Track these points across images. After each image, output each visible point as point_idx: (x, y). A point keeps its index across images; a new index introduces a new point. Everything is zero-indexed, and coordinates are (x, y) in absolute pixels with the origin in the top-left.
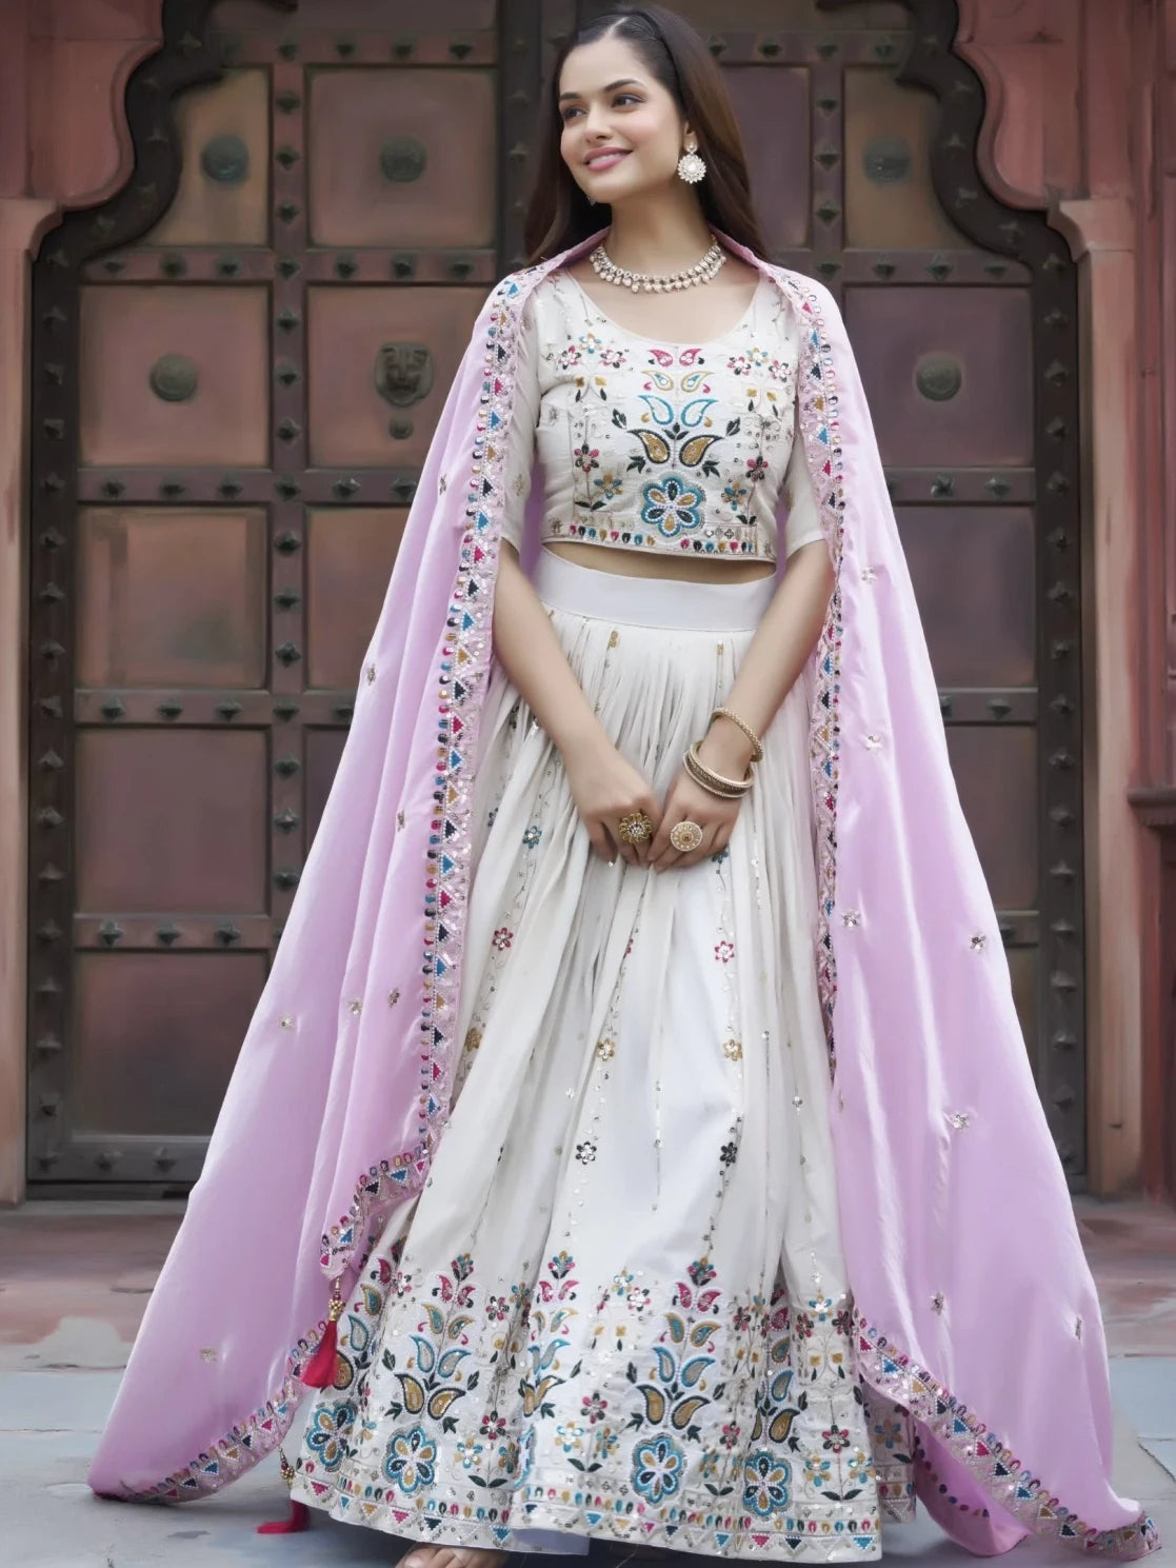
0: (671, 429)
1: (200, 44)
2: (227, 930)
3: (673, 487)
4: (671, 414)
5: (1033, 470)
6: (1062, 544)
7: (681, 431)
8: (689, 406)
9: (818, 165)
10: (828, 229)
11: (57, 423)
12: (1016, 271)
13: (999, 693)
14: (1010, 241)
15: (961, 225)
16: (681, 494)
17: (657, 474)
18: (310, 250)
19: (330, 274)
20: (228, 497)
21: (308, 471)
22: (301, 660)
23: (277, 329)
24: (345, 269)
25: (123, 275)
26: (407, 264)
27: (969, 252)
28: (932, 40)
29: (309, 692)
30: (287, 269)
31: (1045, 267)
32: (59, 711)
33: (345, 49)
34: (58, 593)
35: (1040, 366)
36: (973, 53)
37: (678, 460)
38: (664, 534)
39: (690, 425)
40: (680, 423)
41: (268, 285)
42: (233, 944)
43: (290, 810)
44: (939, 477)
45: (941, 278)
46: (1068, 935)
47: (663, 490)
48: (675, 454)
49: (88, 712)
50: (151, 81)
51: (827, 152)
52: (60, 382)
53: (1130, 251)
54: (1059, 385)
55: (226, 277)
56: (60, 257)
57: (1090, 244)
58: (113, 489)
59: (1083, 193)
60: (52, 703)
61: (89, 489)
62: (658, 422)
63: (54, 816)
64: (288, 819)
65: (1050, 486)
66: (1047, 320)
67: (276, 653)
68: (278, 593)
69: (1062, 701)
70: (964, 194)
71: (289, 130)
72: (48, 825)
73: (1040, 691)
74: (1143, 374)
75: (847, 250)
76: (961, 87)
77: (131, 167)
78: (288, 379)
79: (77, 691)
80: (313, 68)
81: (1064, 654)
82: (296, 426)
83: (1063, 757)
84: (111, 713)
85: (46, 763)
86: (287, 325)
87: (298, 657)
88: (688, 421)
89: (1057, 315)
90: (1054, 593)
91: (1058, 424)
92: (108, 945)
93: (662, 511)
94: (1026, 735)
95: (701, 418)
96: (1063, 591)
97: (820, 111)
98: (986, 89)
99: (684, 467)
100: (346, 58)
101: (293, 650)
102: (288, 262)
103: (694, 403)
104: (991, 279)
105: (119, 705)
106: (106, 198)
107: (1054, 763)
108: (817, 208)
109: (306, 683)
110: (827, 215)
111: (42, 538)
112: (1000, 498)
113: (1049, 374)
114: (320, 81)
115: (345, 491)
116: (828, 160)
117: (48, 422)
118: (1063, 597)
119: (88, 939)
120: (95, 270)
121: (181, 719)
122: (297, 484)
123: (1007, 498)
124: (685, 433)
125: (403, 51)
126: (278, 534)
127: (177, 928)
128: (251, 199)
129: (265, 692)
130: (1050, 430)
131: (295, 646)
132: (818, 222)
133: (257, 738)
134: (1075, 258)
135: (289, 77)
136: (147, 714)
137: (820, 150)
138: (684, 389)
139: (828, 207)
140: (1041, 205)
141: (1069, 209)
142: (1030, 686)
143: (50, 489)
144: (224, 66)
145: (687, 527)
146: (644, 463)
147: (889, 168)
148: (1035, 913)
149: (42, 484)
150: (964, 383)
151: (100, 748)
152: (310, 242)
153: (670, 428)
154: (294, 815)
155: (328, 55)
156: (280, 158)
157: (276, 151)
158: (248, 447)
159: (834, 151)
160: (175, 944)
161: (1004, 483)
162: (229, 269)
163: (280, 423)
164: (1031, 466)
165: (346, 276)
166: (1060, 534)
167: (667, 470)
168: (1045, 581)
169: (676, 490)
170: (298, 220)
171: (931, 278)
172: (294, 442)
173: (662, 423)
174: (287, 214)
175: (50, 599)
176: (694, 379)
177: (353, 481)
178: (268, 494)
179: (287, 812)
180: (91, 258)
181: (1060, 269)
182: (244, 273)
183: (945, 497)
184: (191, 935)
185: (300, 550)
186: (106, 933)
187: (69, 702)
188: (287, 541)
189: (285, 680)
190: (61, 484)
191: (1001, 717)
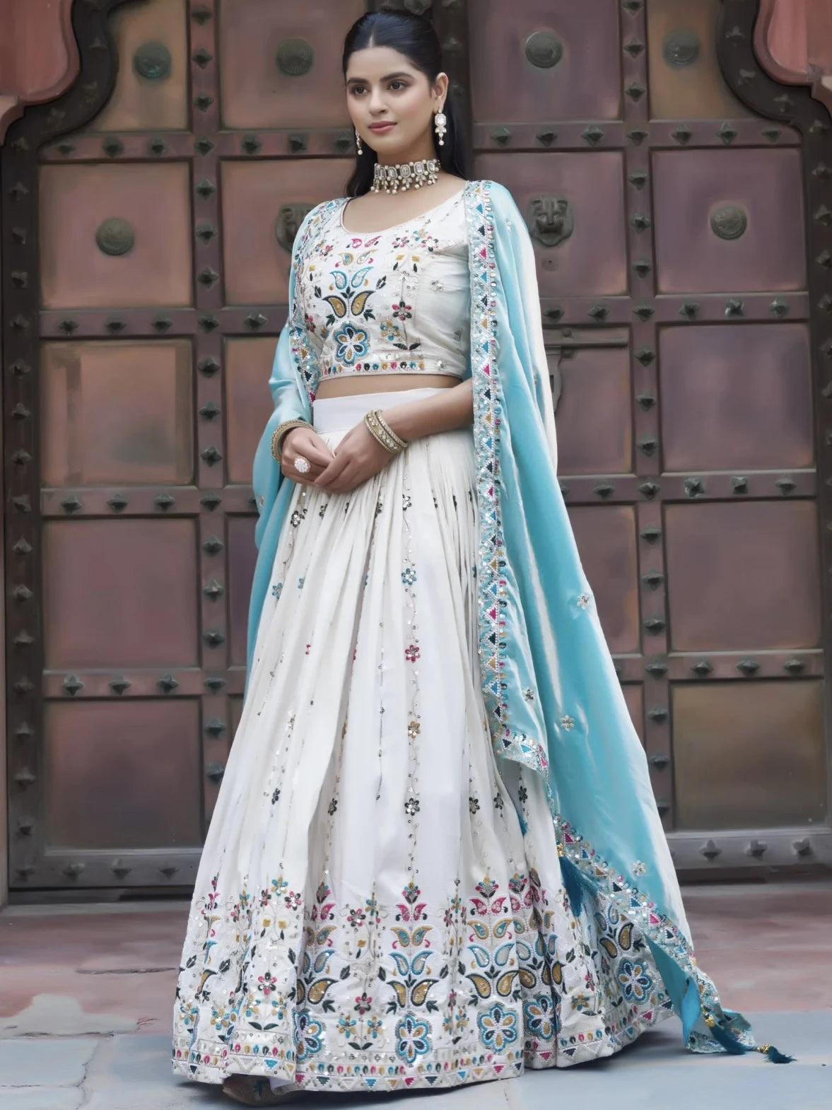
2: (166, 680)
5: (806, 293)
9: (627, 54)
10: (637, 105)
11: (23, 275)
12: (788, 134)
13: (785, 474)
14: (782, 110)
15: (740, 97)
18: (222, 132)
19: (238, 151)
20: (161, 331)
21: (226, 308)
22: (222, 461)
23: (197, 195)
24: (251, 146)
25: (72, 156)
26: (300, 141)
27: (752, 120)
29: (228, 487)
30: (204, 148)
31: (811, 130)
32: (28, 507)
34: (26, 412)
35: (809, 208)
41: (189, 161)
42: (172, 692)
43: (216, 582)
44: (731, 301)
45: (729, 142)
49: (51, 506)
51: (634, 43)
52: (24, 243)
54: (825, 224)
55: (156, 155)
56: (22, 142)
58: (68, 327)
60: (23, 500)
61: (49, 328)
63: (25, 591)
64: (215, 589)
65: (821, 306)
66: (814, 173)
67: (204, 458)
68: (202, 406)
70: (745, 74)
71: (203, 37)
72: (21, 599)
73: (818, 471)
75: (652, 121)
77: (78, 69)
78: (207, 235)
79: (43, 490)
82: (214, 273)
84: (70, 507)
85: (18, 548)
86: (205, 192)
87: (221, 458)
89: (822, 169)
90: (826, 392)
91: (825, 255)
92: (71, 695)
94: (808, 506)
97: (627, 11)
101: (215, 453)
102: (204, 142)
104: (766, 141)
105: (76, 501)
106: (57, 94)
108: (626, 88)
109: (227, 480)
110: (635, 94)
111: (12, 367)
112: (781, 317)
113: (817, 216)
115: (254, 323)
116: (635, 49)
117: (15, 274)
119: (55, 690)
120: (51, 152)
121: (126, 511)
122: (216, 319)
123: (787, 316)
126: (201, 359)
127: (126, 680)
128: (174, 91)
129: (194, 487)
130: (820, 260)
131: (217, 450)
132: (628, 99)
133: (186, 526)
136: (99, 508)
137: (628, 41)
139: (635, 87)
140: (807, 81)
142: (811, 467)
143: (17, 328)
147: (684, 55)
148: (819, 651)
149: (12, 324)
150: (749, 223)
151: (62, 536)
152: (221, 126)
154: (220, 586)
156: (197, 59)
157: (193, 53)
158: (176, 291)
159: (640, 42)
160: (126, 693)
161: (784, 304)
162: (157, 148)
163: (201, 271)
164: (805, 290)
165: (251, 152)
166: (830, 344)
168: (820, 381)
170: (211, 109)
171: (721, 142)
172: (216, 283)
174: (203, 103)
175: (19, 417)
177: (260, 316)
178: (194, 329)
179: (215, 585)
180: (47, 142)
182: (170, 151)
183: (738, 317)
184: (139, 685)
185: (220, 370)
186: (69, 686)
187: (36, 500)
188: (209, 364)
189: (210, 477)
190: (26, 324)
191: (787, 493)
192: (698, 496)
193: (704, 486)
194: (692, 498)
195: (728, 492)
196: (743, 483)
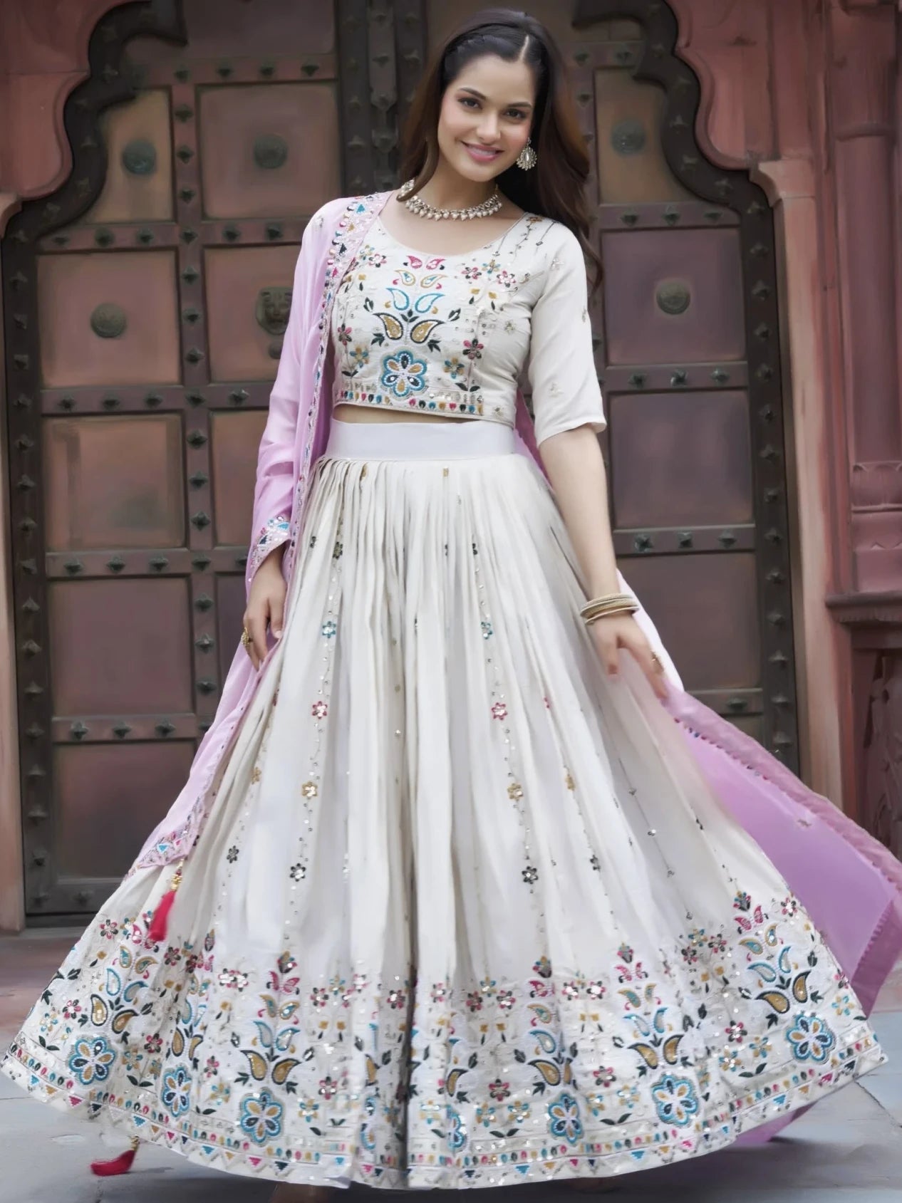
0: (406, 315)
1: (117, 73)
2: (164, 725)
3: (405, 359)
4: (408, 303)
5: (746, 362)
6: (769, 416)
7: (413, 316)
8: (422, 298)
11: (24, 358)
12: (728, 216)
13: (726, 529)
14: (722, 194)
15: (683, 181)
16: (412, 363)
17: (393, 347)
18: (204, 222)
19: (220, 239)
20: (152, 407)
21: (212, 385)
22: (211, 525)
23: (182, 281)
24: (231, 235)
25: (68, 246)
26: (276, 229)
27: (695, 203)
28: (659, 47)
29: (217, 548)
30: (188, 237)
31: (749, 211)
32: (35, 570)
33: (225, 72)
34: (30, 483)
35: (748, 285)
36: (691, 55)
37: (409, 338)
38: (396, 394)
39: (420, 312)
40: (414, 310)
41: (175, 249)
42: (170, 735)
43: (207, 635)
44: (677, 371)
45: (672, 223)
46: (784, 705)
47: (398, 361)
48: (407, 333)
49: (55, 569)
50: (83, 102)
52: (25, 327)
53: (812, 197)
54: (763, 299)
55: (144, 245)
56: (21, 235)
57: (782, 194)
58: (67, 404)
59: (775, 156)
60: (30, 564)
61: (49, 405)
62: (397, 308)
63: (34, 647)
64: (206, 642)
65: (759, 374)
66: (752, 251)
67: (194, 523)
68: (192, 475)
69: (773, 532)
70: (688, 160)
71: (185, 134)
72: (29, 654)
73: (757, 525)
74: (825, 289)
75: (602, 205)
76: (683, 81)
77: (71, 166)
78: (193, 318)
79: (48, 554)
80: (202, 87)
81: (775, 498)
82: (200, 352)
83: (776, 574)
84: (73, 569)
85: (26, 608)
86: (190, 278)
87: (209, 522)
88: (419, 309)
89: (759, 247)
90: (764, 453)
91: (762, 328)
92: (77, 739)
93: (396, 377)
94: (748, 559)
95: (430, 307)
96: (772, 451)
98: (700, 80)
99: (414, 344)
100: (226, 80)
101: (204, 518)
102: (189, 231)
103: (427, 296)
104: (707, 222)
105: (78, 564)
106: (53, 190)
107: (769, 578)
109: (215, 541)
111: (17, 443)
112: (722, 384)
114: (207, 96)
115: (238, 399)
117: (18, 357)
118: (771, 456)
119: (62, 735)
120: (47, 243)
121: (123, 572)
122: (203, 395)
123: (727, 385)
124: (416, 318)
125: (267, 72)
126: (189, 432)
127: (127, 725)
128: (160, 184)
129: (185, 550)
130: (758, 332)
131: (206, 515)
133: (180, 585)
134: (771, 203)
135: (184, 95)
136: (99, 570)
138: (422, 286)
140: (744, 166)
141: (765, 168)
142: (749, 522)
143: (21, 406)
144: (135, 89)
145: (414, 389)
146: (383, 339)
147: (631, 143)
148: (759, 690)
149: (15, 403)
150: (692, 298)
151: (66, 595)
152: (204, 216)
153: (405, 313)
154: (210, 639)
155: (214, 78)
156: (180, 155)
157: (176, 151)
158: (165, 370)
159: (590, 132)
160: (127, 736)
161: (726, 373)
162: (145, 239)
163: (188, 351)
164: (743, 359)
165: (232, 240)
166: (767, 409)
167: (401, 345)
168: (758, 444)
169: (408, 361)
170: (195, 200)
171: (665, 224)
172: (201, 364)
173: (400, 309)
174: (187, 196)
175: (25, 488)
176: (432, 280)
177: (243, 391)
178: (182, 404)
179: (205, 637)
180: (44, 234)
181: (760, 213)
182: (157, 241)
183: (682, 385)
184: (138, 730)
185: (207, 444)
186: (76, 731)
187: (41, 562)
188: (197, 437)
189: (200, 540)
190: (29, 402)
191: (729, 546)
192: (646, 550)
193: (652, 542)
194: (642, 552)
195: (675, 547)
196: (688, 538)
